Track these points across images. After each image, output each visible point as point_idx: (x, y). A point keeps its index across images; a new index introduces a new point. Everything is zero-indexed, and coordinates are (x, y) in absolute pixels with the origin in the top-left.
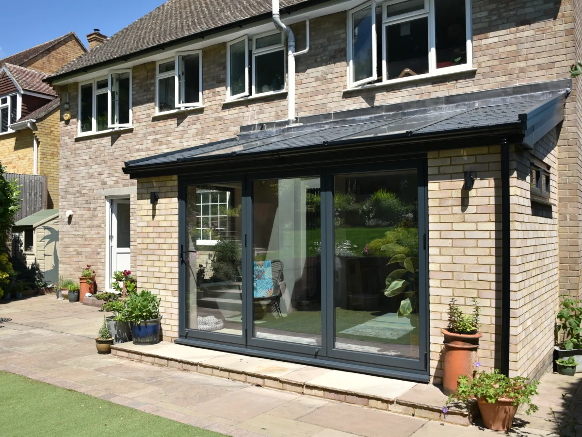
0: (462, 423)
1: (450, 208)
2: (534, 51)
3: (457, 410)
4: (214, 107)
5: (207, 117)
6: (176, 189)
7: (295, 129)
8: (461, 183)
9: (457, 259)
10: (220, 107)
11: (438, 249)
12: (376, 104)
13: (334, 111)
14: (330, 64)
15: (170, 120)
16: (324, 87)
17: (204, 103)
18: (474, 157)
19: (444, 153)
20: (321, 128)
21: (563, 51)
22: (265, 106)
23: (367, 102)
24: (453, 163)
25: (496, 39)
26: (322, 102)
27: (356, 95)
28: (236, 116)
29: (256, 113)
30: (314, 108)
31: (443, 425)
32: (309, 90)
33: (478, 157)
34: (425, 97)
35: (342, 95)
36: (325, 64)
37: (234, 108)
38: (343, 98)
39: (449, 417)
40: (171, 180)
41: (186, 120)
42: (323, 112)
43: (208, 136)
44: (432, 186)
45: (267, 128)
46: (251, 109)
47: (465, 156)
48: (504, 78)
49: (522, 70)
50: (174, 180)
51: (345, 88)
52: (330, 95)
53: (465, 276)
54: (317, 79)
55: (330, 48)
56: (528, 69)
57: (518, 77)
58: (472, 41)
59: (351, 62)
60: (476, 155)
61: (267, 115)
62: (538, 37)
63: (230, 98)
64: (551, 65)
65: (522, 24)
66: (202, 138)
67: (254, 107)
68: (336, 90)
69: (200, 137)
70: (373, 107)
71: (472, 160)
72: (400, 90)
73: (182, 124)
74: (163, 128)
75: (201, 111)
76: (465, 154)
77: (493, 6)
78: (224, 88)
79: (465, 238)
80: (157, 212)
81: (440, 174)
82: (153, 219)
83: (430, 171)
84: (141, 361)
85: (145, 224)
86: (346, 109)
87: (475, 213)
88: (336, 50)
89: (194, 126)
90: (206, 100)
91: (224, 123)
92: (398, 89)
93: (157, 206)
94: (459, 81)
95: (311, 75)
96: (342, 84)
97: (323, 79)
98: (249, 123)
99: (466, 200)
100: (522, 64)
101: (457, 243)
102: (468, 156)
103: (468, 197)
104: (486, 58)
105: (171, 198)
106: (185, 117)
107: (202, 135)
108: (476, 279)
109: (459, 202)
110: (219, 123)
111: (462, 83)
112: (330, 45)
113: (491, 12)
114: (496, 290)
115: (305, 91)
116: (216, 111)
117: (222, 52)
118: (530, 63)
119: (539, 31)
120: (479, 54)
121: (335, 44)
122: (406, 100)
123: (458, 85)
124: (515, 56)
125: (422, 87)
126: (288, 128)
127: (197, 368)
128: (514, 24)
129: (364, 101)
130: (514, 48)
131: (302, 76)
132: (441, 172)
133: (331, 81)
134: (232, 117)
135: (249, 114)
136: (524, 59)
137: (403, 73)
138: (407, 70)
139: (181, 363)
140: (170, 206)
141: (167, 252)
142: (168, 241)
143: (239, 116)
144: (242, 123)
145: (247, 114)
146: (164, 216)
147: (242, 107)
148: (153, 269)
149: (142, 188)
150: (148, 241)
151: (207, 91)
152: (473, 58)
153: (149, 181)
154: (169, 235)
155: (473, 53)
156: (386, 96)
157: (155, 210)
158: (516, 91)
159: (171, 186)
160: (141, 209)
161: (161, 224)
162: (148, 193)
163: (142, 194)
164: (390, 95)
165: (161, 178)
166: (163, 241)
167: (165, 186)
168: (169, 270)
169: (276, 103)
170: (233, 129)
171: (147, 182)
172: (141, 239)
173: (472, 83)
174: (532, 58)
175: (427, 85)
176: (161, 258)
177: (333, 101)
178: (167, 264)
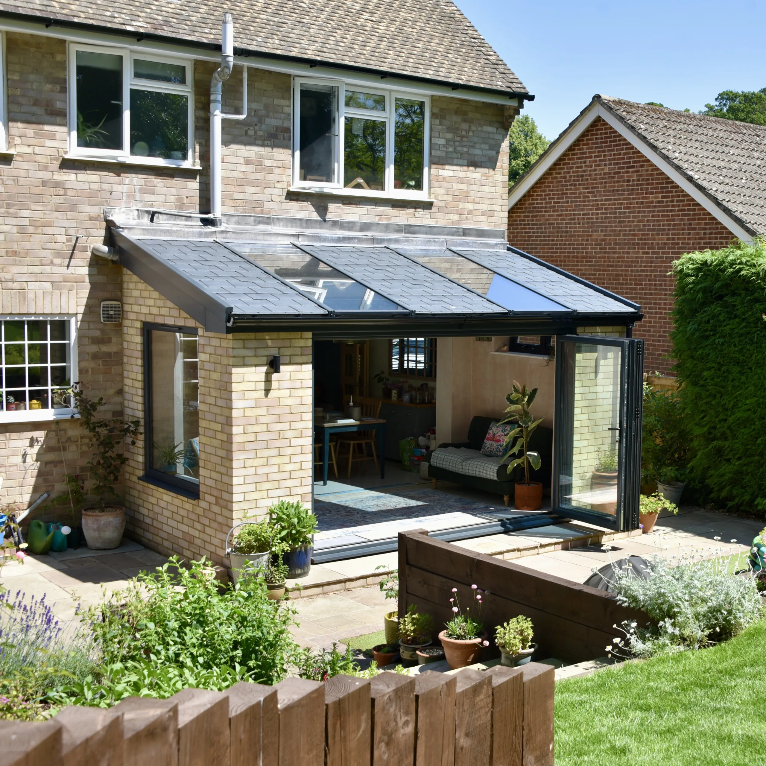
1: (588, 375)
2: (479, 195)
4: (38, 158)
5: (23, 173)
6: (310, 351)
9: (592, 416)
10: (55, 162)
12: (330, 216)
13: (273, 215)
16: (259, 176)
19: (588, 328)
21: (500, 202)
22: (158, 182)
25: (450, 173)
26: (256, 197)
27: (304, 199)
28: (94, 186)
29: (137, 191)
30: (244, 204)
32: (235, 174)
34: (386, 221)
35: (285, 194)
36: (260, 142)
37: (88, 172)
38: (286, 199)
40: (301, 338)
42: (259, 213)
43: (25, 213)
44: (579, 358)
45: (163, 220)
46: (127, 181)
47: (599, 332)
48: (456, 217)
49: (470, 212)
50: (307, 339)
51: (289, 186)
52: (267, 191)
54: (248, 162)
55: (268, 121)
56: (474, 212)
57: (467, 217)
58: (430, 168)
59: (297, 154)
60: (605, 332)
61: (162, 198)
62: (484, 182)
63: (76, 152)
64: (489, 214)
65: (472, 166)
66: (8, 213)
68: (278, 185)
69: (2, 210)
70: (325, 221)
72: (358, 206)
75: (6, 159)
77: (449, 136)
78: (65, 129)
79: (596, 399)
80: (274, 385)
82: (266, 395)
86: (291, 215)
88: (277, 128)
90: (17, 141)
91: (65, 195)
92: (356, 204)
94: (418, 210)
95: (239, 153)
96: (284, 178)
97: (259, 164)
98: (124, 205)
100: (470, 206)
101: (591, 403)
104: (442, 191)
107: (9, 206)
110: (52, 191)
111: (420, 212)
112: (268, 116)
113: (448, 141)
115: (230, 174)
116: (47, 167)
117: (59, 58)
118: (477, 206)
119: (484, 176)
120: (435, 184)
121: (276, 118)
122: (365, 220)
123: (417, 215)
124: (464, 197)
125: (382, 208)
128: (465, 162)
129: (313, 209)
130: (464, 187)
133: (270, 170)
134: (86, 186)
135: (124, 188)
136: (472, 201)
137: (354, 183)
138: (360, 180)
140: (300, 376)
141: (294, 442)
142: (295, 425)
143: (101, 188)
144: (107, 201)
145: (120, 188)
146: (288, 390)
147: (107, 173)
148: (266, 470)
149: (244, 348)
150: (257, 428)
151: (20, 125)
152: (430, 187)
153: (257, 338)
154: (298, 417)
155: (430, 181)
156: (342, 209)
157: (271, 381)
158: (465, 232)
159: (302, 347)
160: (242, 380)
161: (284, 402)
162: (256, 356)
163: (244, 357)
164: (347, 209)
165: (283, 335)
166: (286, 426)
167: (290, 347)
168: (298, 466)
169: (177, 182)
170: (88, 209)
171: (255, 339)
172: (243, 427)
173: (429, 215)
174: (478, 202)
175: (387, 206)
176: (283, 451)
177: (272, 200)
178: (294, 459)
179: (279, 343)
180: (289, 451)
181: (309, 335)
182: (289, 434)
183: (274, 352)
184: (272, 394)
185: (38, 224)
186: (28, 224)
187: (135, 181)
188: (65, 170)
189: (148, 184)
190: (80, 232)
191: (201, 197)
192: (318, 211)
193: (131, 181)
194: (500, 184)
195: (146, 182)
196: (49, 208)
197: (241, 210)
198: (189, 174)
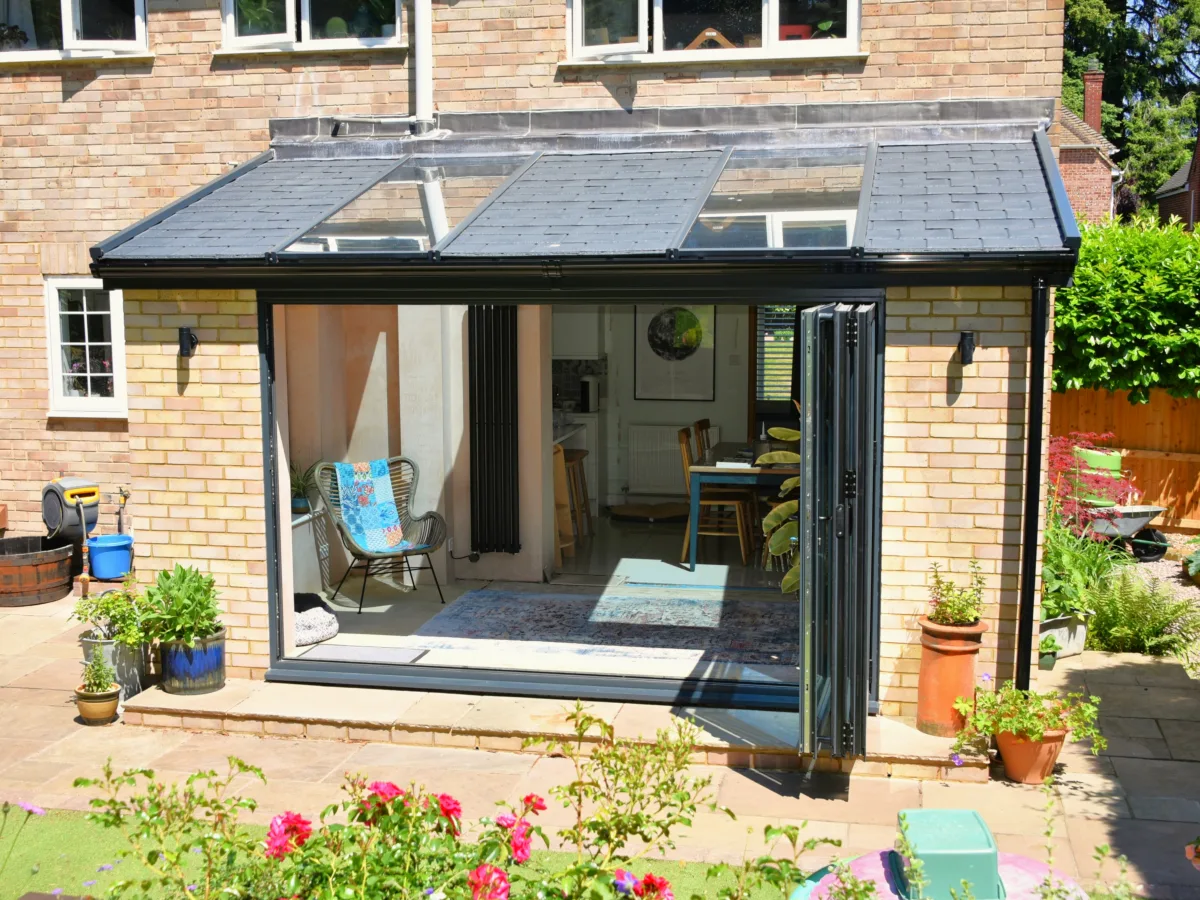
0: (979, 778)
1: (927, 396)
2: (985, 31)
3: (969, 759)
4: (188, 60)
5: (165, 82)
6: (254, 322)
7: (440, 146)
8: (949, 352)
9: (937, 491)
10: (205, 62)
11: (900, 472)
12: (638, 104)
13: (533, 108)
15: (38, 79)
16: (507, 47)
17: (153, 45)
18: (976, 304)
19: (917, 292)
20: (509, 150)
21: (1042, 41)
22: (346, 75)
23: (614, 96)
24: (934, 312)
26: (503, 83)
27: (590, 77)
28: (256, 90)
29: (316, 91)
30: (481, 96)
31: (947, 786)
32: (466, 49)
33: (982, 304)
34: (754, 103)
35: (554, 72)
37: (248, 71)
38: (556, 80)
39: (954, 772)
40: (237, 300)
41: (95, 84)
42: (507, 108)
43: (170, 137)
44: (893, 353)
45: (351, 131)
46: (301, 78)
47: (958, 301)
48: (924, 82)
49: (960, 70)
50: (247, 301)
51: (564, 57)
52: (523, 70)
53: (952, 520)
54: (489, 26)
56: (971, 69)
57: (951, 81)
60: (979, 300)
61: (351, 99)
63: (234, 43)
64: (1016, 68)
66: (149, 138)
67: (310, 76)
68: (540, 59)
69: (142, 135)
70: (630, 111)
71: (972, 308)
72: (698, 80)
73: (81, 95)
74: (17, 99)
75: (144, 65)
76: (959, 297)
78: (216, 13)
79: (952, 452)
80: (193, 376)
81: (909, 330)
82: (181, 391)
83: (892, 324)
84: (223, 733)
85: (158, 403)
86: (566, 107)
87: (974, 407)
89: (122, 105)
90: (159, 38)
91: (219, 107)
92: (694, 77)
93: (193, 362)
94: (830, 76)
95: (471, 14)
96: (554, 46)
97: (505, 27)
98: (296, 115)
99: (957, 381)
100: (962, 57)
101: (937, 460)
102: (963, 300)
103: (960, 377)
104: (890, 33)
105: (238, 343)
106: (92, 76)
107: (150, 129)
108: (971, 525)
109: (943, 385)
110: (203, 103)
111: (835, 80)
114: (1004, 544)
115: (456, 50)
116: (194, 70)
118: (977, 56)
120: (873, 21)
122: (713, 103)
123: (828, 84)
124: (947, 39)
125: (749, 80)
126: (420, 143)
127: (390, 735)
129: (607, 93)
130: (945, 19)
131: (448, 11)
132: (912, 326)
133: (527, 35)
134: (245, 92)
135: (298, 89)
136: (965, 46)
137: (699, 39)
138: (711, 33)
139: (344, 728)
140: (236, 363)
141: (231, 473)
142: (230, 445)
143: (265, 92)
144: (274, 110)
145: (290, 89)
146: (217, 386)
147: (274, 70)
148: (185, 512)
149: (142, 313)
150: (167, 444)
151: (160, 16)
152: (861, 29)
153: (162, 298)
154: (235, 432)
155: (861, 16)
156: (664, 87)
157: (187, 369)
158: (946, 111)
159: (237, 315)
161: (208, 405)
162: (161, 327)
163: (142, 328)
164: (675, 87)
165: (205, 294)
166: (215, 445)
167: (218, 314)
168: (237, 514)
169: (374, 71)
170: (249, 124)
171: (159, 300)
172: (144, 439)
173: (858, 84)
174: (981, 46)
175: (761, 75)
176: (212, 486)
177: (531, 86)
178: (232, 500)
179: (199, 308)
180: (223, 486)
181: (251, 294)
182: (221, 459)
183: (188, 322)
184: (189, 390)
185: (186, 150)
186: (173, 151)
187: (313, 77)
188: (218, 72)
189: (331, 80)
190: (238, 158)
191: (411, 91)
192: (616, 96)
193: (308, 77)
195: (328, 76)
196: (199, 127)
197: (478, 106)
198: (394, 57)
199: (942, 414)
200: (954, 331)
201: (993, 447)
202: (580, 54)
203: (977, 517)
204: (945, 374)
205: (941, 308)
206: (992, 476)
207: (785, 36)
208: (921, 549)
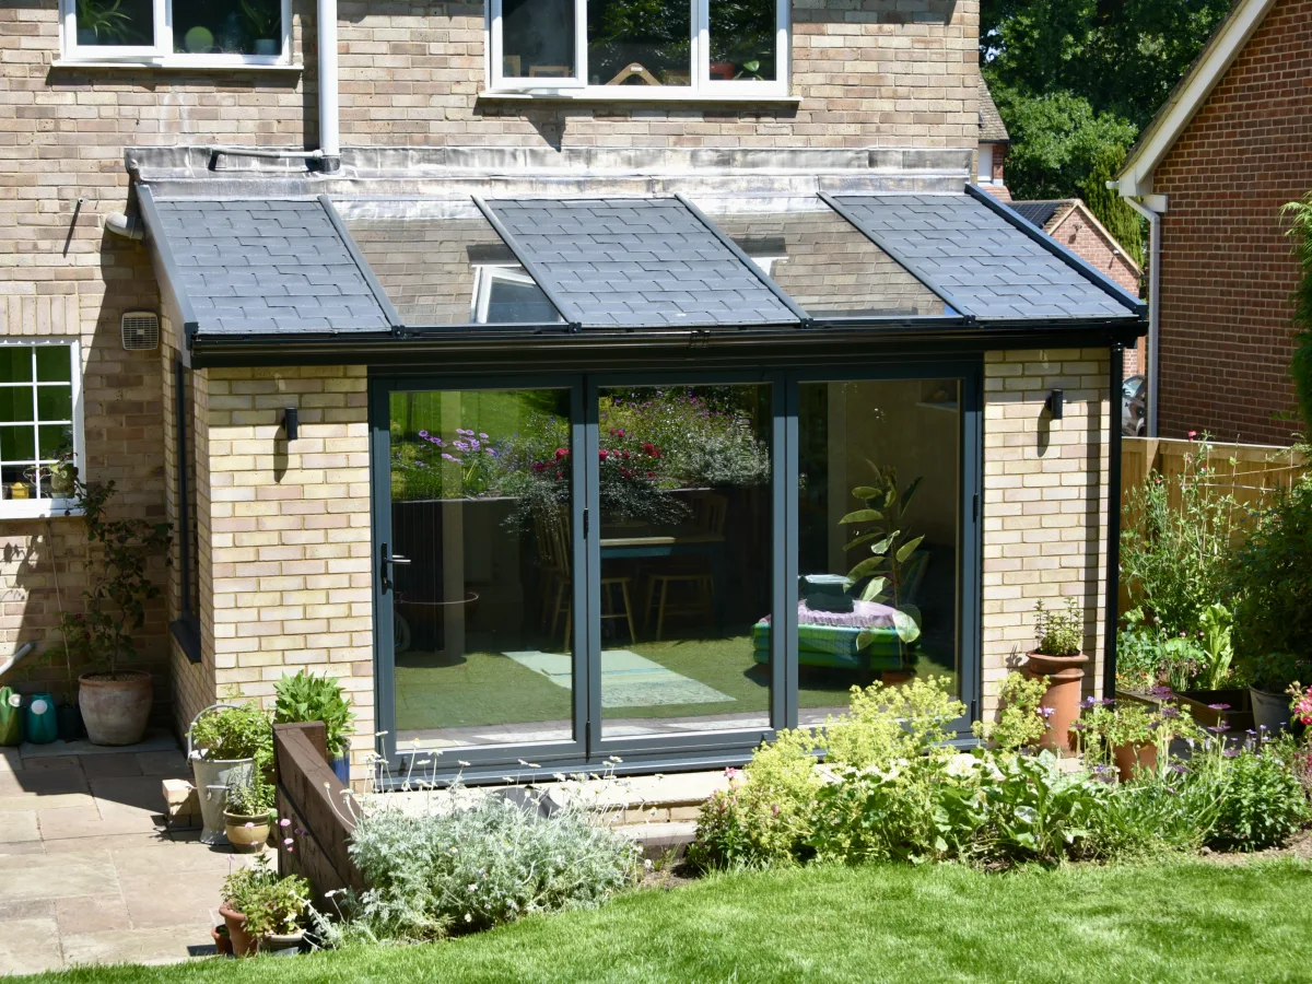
1: (1020, 450)
2: (908, 80)
6: (364, 400)
8: (1037, 408)
9: (1029, 536)
10: (38, 74)
11: (999, 521)
12: (569, 141)
13: (449, 144)
14: (435, 14)
16: (418, 74)
18: (1059, 364)
19: (1012, 355)
21: (960, 93)
22: (224, 97)
24: (1026, 373)
25: (839, 42)
26: (413, 114)
27: (513, 111)
28: (107, 112)
29: (185, 115)
30: (390, 128)
32: (371, 74)
33: (1065, 364)
34: (687, 145)
35: (473, 104)
36: (421, 10)
37: (96, 87)
38: (475, 113)
40: (346, 377)
42: (421, 142)
44: (992, 411)
46: (167, 99)
47: (1046, 362)
48: (853, 129)
49: (886, 118)
50: (357, 378)
51: (482, 89)
52: (436, 100)
53: (1041, 563)
54: (397, 49)
56: (897, 118)
57: (878, 129)
58: (790, 34)
59: (498, 23)
60: (1061, 361)
61: (231, 126)
62: (917, 54)
63: (76, 54)
64: (938, 117)
65: (888, 20)
67: (183, 97)
68: (457, 89)
70: (558, 150)
71: (1056, 369)
72: (629, 119)
76: (1046, 359)
78: (52, 14)
79: (1042, 500)
80: (293, 461)
81: (1004, 390)
82: (278, 478)
83: (989, 385)
86: (487, 143)
87: (1059, 458)
91: (57, 129)
92: (625, 116)
93: (294, 446)
94: (763, 119)
95: (379, 34)
96: (471, 75)
97: (417, 51)
98: (160, 142)
99: (1045, 436)
100: (887, 106)
101: (1030, 508)
102: (1049, 361)
103: (1048, 432)
104: (820, 78)
105: (346, 423)
108: (1057, 566)
109: (1034, 440)
110: (35, 124)
111: (768, 124)
114: (1086, 582)
115: (360, 75)
116: (24, 83)
118: (902, 105)
119: (919, 41)
120: (804, 65)
123: (761, 128)
124: (873, 86)
125: (682, 120)
128: (875, 16)
129: (534, 130)
130: (871, 67)
131: (351, 30)
132: (1008, 387)
133: (442, 62)
134: (93, 113)
135: (162, 112)
136: (891, 95)
137: (623, 74)
138: (636, 68)
140: (343, 445)
141: (334, 566)
142: (334, 535)
143: (119, 114)
144: (131, 137)
145: (153, 112)
146: (321, 472)
147: (130, 88)
148: (279, 614)
149: (231, 394)
150: (259, 539)
152: (791, 73)
153: (258, 376)
154: (341, 520)
155: (791, 59)
156: (593, 126)
157: (285, 454)
158: (875, 159)
159: (346, 393)
160: (228, 451)
161: (310, 492)
162: (254, 409)
163: (231, 411)
164: (604, 125)
165: (307, 370)
166: (319, 536)
167: (323, 392)
168: (343, 610)
169: (258, 95)
170: (97, 152)
171: (253, 379)
172: (231, 535)
173: (790, 129)
174: (906, 95)
175: (693, 116)
176: (312, 582)
177: (447, 118)
178: (336, 596)
179: (298, 386)
180: (325, 582)
181: (362, 370)
182: (323, 551)
183: (290, 402)
184: (288, 477)
185: (11, 182)
187: (181, 99)
188: (55, 87)
189: (204, 102)
190: (83, 192)
191: (306, 120)
192: (543, 133)
193: (175, 98)
194: (959, 56)
195: (201, 98)
196: (30, 155)
197: (385, 140)
198: (284, 79)
199: (1032, 466)
200: (1042, 389)
201: (1074, 493)
202: (501, 86)
203: (1063, 558)
204: (1036, 429)
205: (1032, 369)
206: (1073, 520)
207: (715, 75)
208: (1016, 591)
